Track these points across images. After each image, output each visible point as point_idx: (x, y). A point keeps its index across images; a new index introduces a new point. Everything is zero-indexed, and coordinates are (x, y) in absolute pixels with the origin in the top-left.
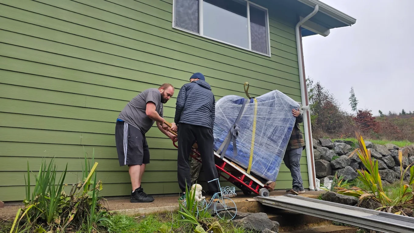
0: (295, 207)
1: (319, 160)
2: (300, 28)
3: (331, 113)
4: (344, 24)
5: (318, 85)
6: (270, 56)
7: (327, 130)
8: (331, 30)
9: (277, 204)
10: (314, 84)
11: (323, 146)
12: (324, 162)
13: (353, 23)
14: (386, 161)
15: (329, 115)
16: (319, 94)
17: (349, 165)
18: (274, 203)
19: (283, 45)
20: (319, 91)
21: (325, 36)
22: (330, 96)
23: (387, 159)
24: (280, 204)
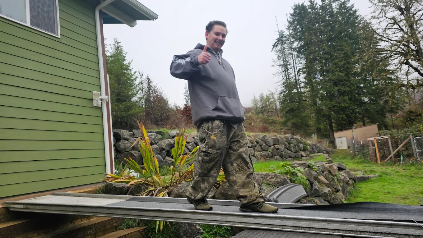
0: (43, 207)
1: (130, 152)
2: (101, 13)
3: (159, 106)
4: (148, 18)
5: (148, 79)
6: (59, 37)
7: (155, 122)
8: (137, 21)
9: (25, 206)
10: (145, 77)
11: (135, 138)
12: (136, 153)
13: (156, 19)
14: (189, 147)
15: (157, 108)
16: (149, 87)
17: (159, 154)
18: (22, 206)
19: (78, 27)
20: (148, 85)
21: (132, 26)
22: (159, 90)
23: (190, 145)
24: (29, 206)
